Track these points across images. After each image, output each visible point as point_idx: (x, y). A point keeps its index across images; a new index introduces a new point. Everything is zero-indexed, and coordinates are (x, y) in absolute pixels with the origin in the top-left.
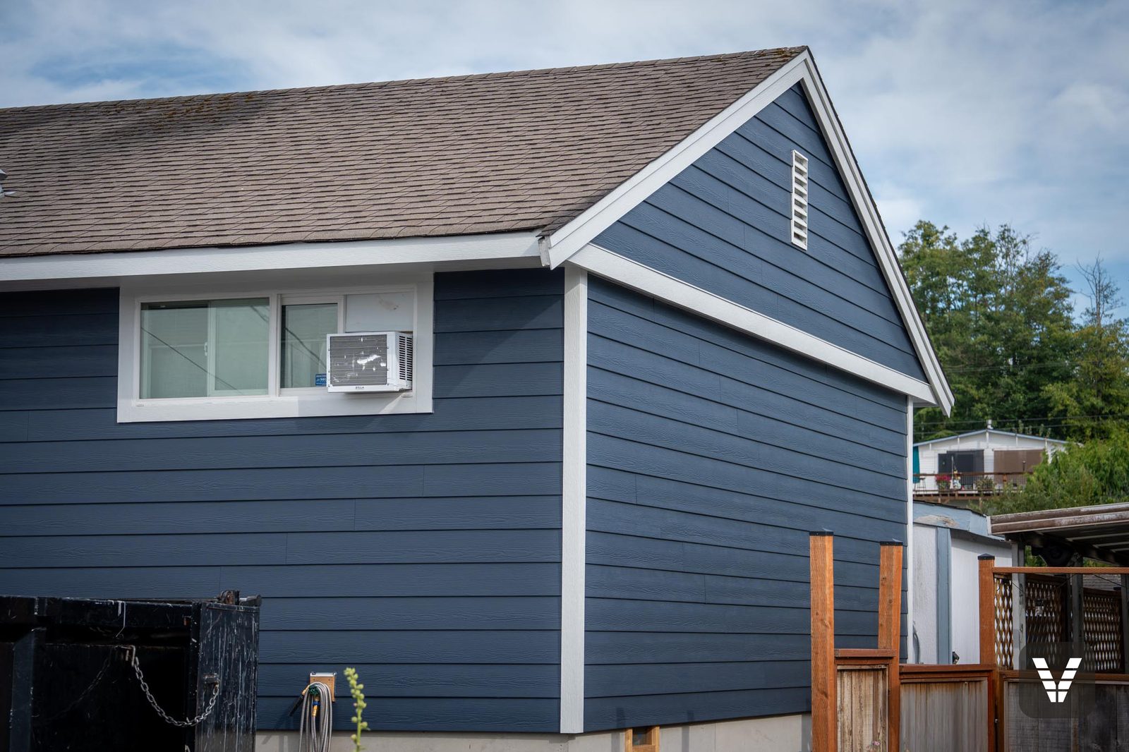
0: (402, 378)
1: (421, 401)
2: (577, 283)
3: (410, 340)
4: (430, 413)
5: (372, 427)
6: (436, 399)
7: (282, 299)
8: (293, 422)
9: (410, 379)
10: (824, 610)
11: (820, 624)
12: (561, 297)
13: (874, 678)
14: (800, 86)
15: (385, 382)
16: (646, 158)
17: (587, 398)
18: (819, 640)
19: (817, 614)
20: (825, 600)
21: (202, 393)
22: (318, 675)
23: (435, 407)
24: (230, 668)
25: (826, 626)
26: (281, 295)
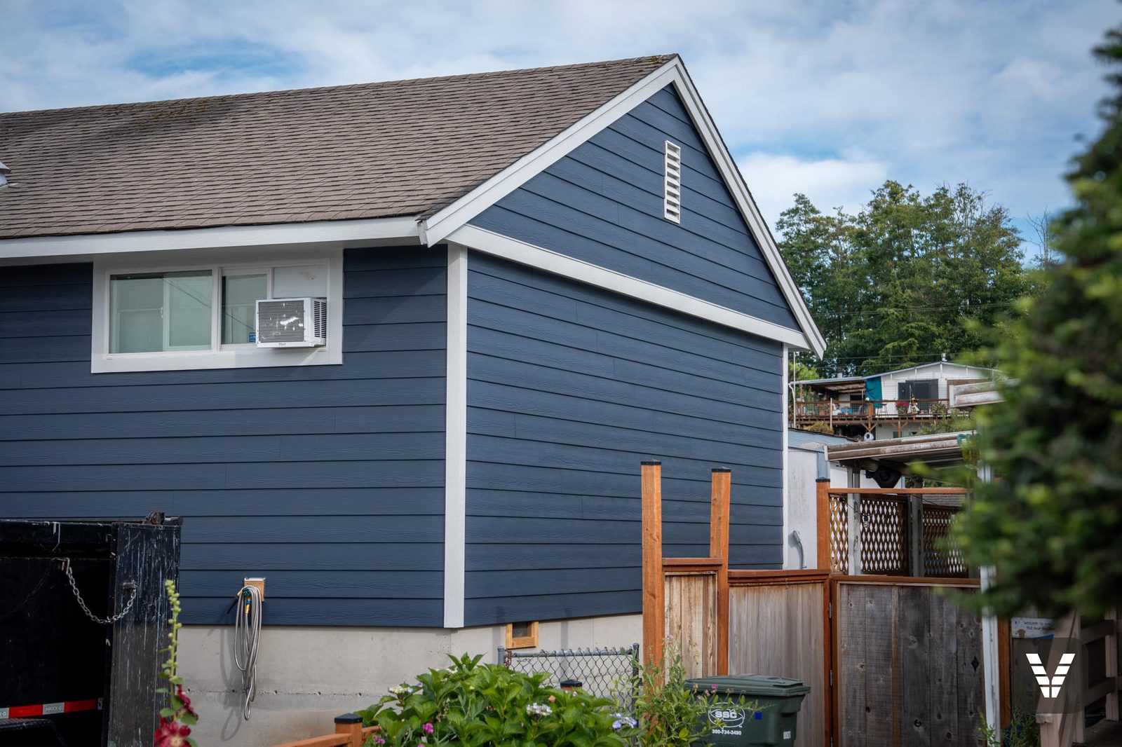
0: (317, 335)
1: (333, 354)
2: (457, 257)
3: (324, 305)
4: (340, 365)
5: (294, 376)
6: (345, 353)
7: (222, 271)
8: (231, 372)
9: (324, 336)
10: (653, 527)
11: (649, 538)
12: (445, 268)
13: (704, 582)
14: (672, 86)
15: (302, 339)
16: (521, 153)
17: (467, 351)
18: (649, 551)
19: (647, 530)
20: (653, 518)
21: (158, 348)
22: (251, 579)
23: (344, 359)
24: (149, 576)
25: (654, 540)
26: (222, 268)
